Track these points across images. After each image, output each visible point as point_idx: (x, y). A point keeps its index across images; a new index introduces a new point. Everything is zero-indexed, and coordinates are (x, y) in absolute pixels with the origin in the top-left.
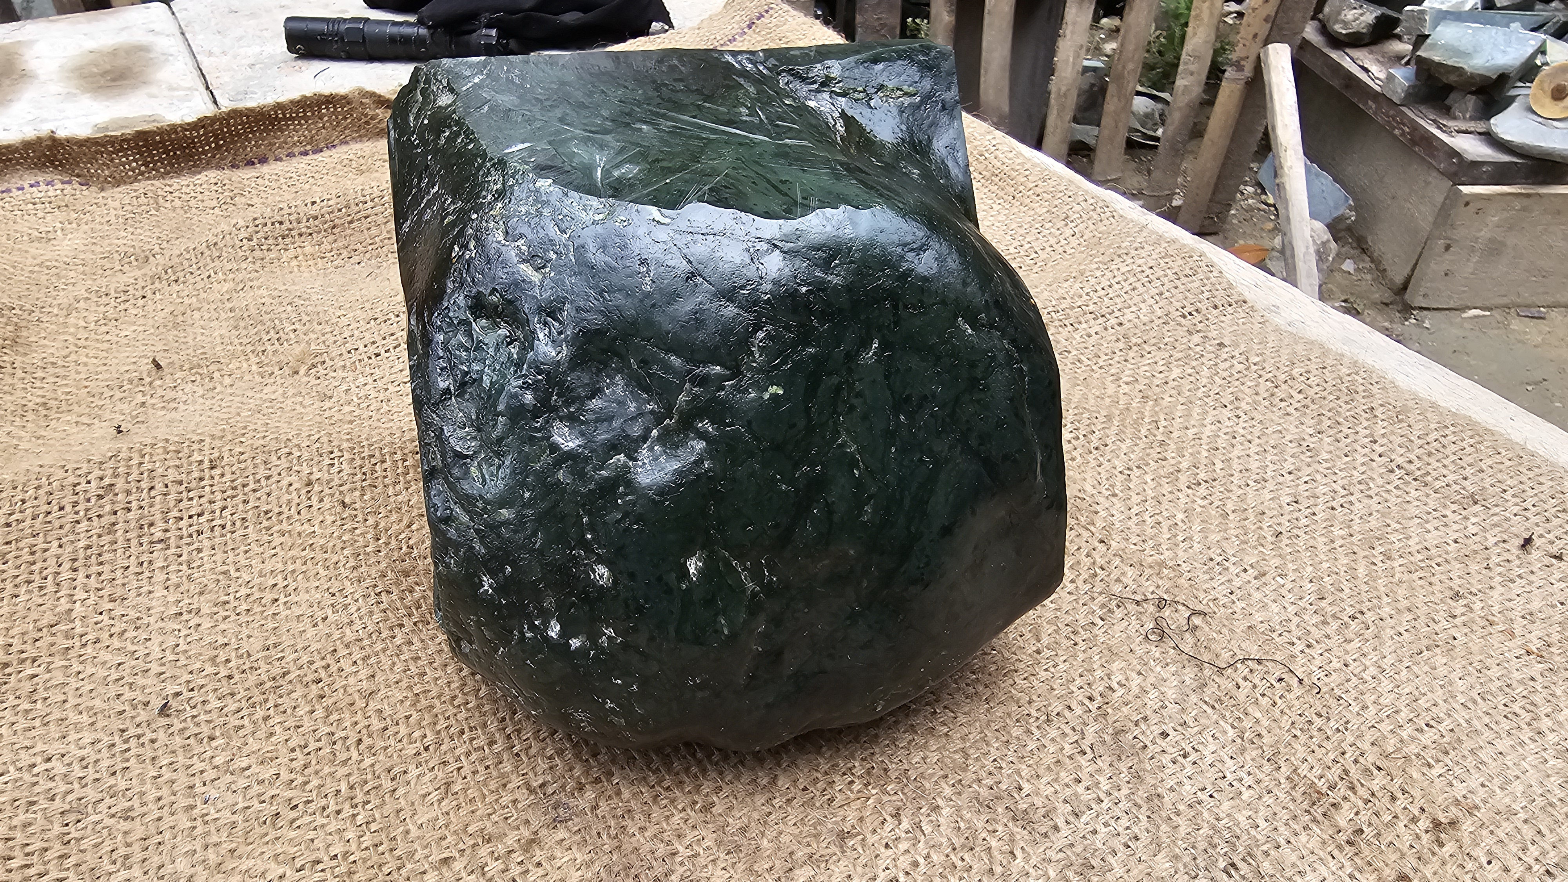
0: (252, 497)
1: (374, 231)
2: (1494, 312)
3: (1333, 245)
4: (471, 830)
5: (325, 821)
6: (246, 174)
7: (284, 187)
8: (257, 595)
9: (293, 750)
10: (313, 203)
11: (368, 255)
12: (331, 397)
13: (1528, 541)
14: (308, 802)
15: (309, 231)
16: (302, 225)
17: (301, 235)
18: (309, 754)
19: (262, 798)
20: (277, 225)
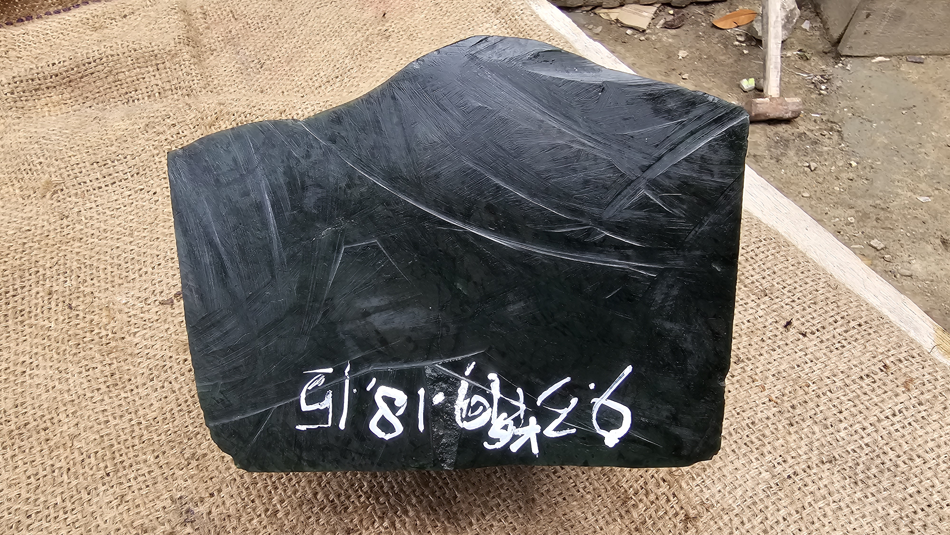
0: (11, 300)
1: (98, 83)
2: (892, 59)
3: (798, 11)
4: (135, 524)
5: (47, 525)
6: (17, 30)
7: (43, 41)
8: (12, 369)
9: (29, 477)
10: (54, 64)
11: (96, 101)
12: (67, 217)
13: (789, 323)
14: (38, 512)
15: (53, 85)
16: (48, 81)
17: (48, 88)
18: (39, 479)
19: (9, 511)
20: (30, 81)
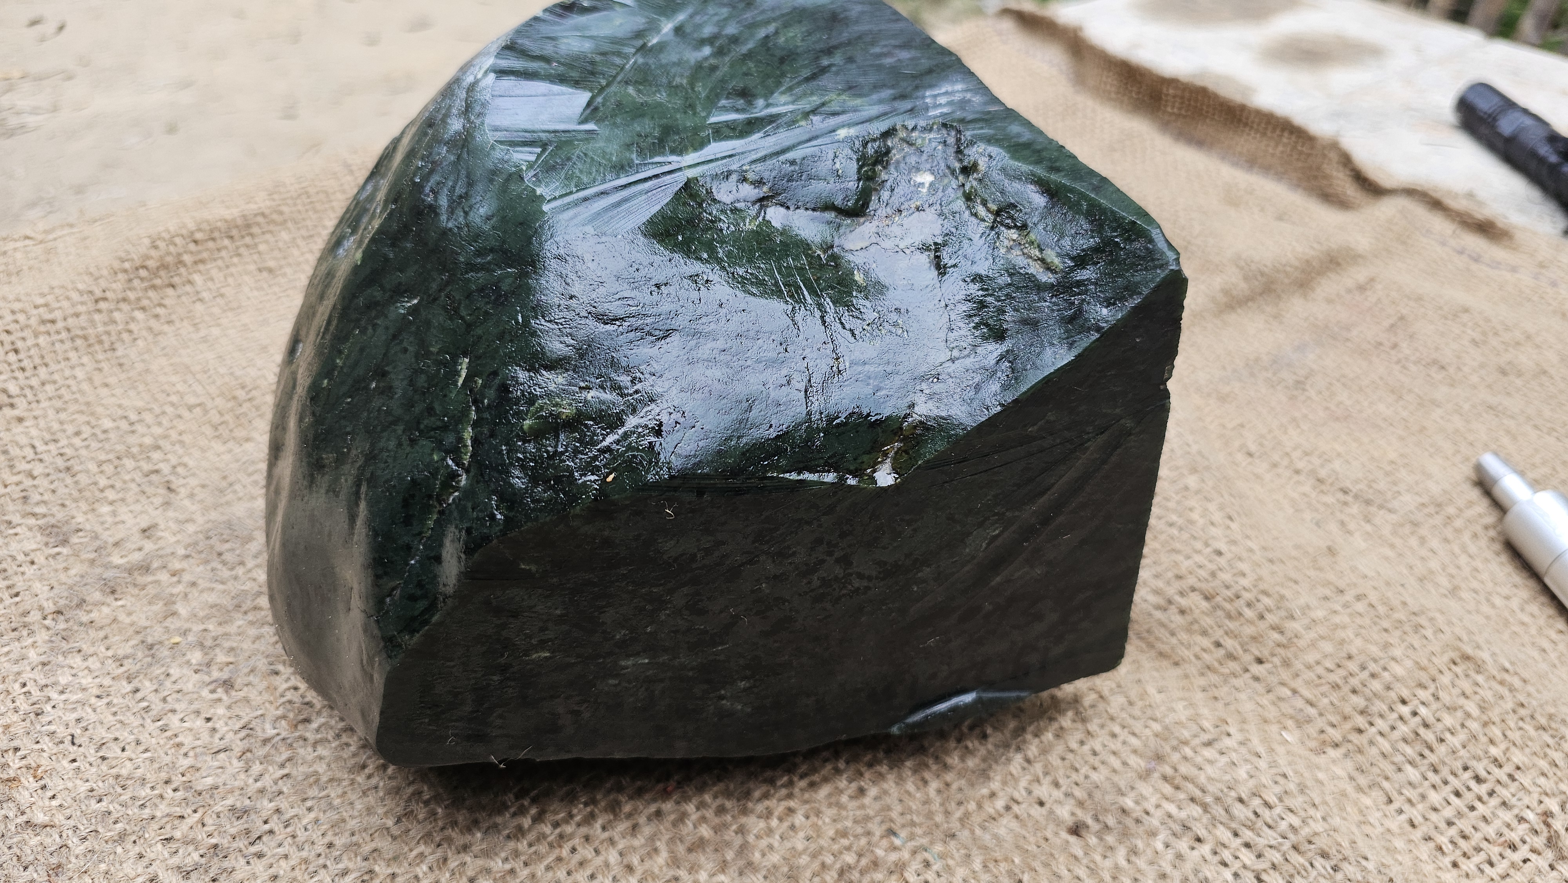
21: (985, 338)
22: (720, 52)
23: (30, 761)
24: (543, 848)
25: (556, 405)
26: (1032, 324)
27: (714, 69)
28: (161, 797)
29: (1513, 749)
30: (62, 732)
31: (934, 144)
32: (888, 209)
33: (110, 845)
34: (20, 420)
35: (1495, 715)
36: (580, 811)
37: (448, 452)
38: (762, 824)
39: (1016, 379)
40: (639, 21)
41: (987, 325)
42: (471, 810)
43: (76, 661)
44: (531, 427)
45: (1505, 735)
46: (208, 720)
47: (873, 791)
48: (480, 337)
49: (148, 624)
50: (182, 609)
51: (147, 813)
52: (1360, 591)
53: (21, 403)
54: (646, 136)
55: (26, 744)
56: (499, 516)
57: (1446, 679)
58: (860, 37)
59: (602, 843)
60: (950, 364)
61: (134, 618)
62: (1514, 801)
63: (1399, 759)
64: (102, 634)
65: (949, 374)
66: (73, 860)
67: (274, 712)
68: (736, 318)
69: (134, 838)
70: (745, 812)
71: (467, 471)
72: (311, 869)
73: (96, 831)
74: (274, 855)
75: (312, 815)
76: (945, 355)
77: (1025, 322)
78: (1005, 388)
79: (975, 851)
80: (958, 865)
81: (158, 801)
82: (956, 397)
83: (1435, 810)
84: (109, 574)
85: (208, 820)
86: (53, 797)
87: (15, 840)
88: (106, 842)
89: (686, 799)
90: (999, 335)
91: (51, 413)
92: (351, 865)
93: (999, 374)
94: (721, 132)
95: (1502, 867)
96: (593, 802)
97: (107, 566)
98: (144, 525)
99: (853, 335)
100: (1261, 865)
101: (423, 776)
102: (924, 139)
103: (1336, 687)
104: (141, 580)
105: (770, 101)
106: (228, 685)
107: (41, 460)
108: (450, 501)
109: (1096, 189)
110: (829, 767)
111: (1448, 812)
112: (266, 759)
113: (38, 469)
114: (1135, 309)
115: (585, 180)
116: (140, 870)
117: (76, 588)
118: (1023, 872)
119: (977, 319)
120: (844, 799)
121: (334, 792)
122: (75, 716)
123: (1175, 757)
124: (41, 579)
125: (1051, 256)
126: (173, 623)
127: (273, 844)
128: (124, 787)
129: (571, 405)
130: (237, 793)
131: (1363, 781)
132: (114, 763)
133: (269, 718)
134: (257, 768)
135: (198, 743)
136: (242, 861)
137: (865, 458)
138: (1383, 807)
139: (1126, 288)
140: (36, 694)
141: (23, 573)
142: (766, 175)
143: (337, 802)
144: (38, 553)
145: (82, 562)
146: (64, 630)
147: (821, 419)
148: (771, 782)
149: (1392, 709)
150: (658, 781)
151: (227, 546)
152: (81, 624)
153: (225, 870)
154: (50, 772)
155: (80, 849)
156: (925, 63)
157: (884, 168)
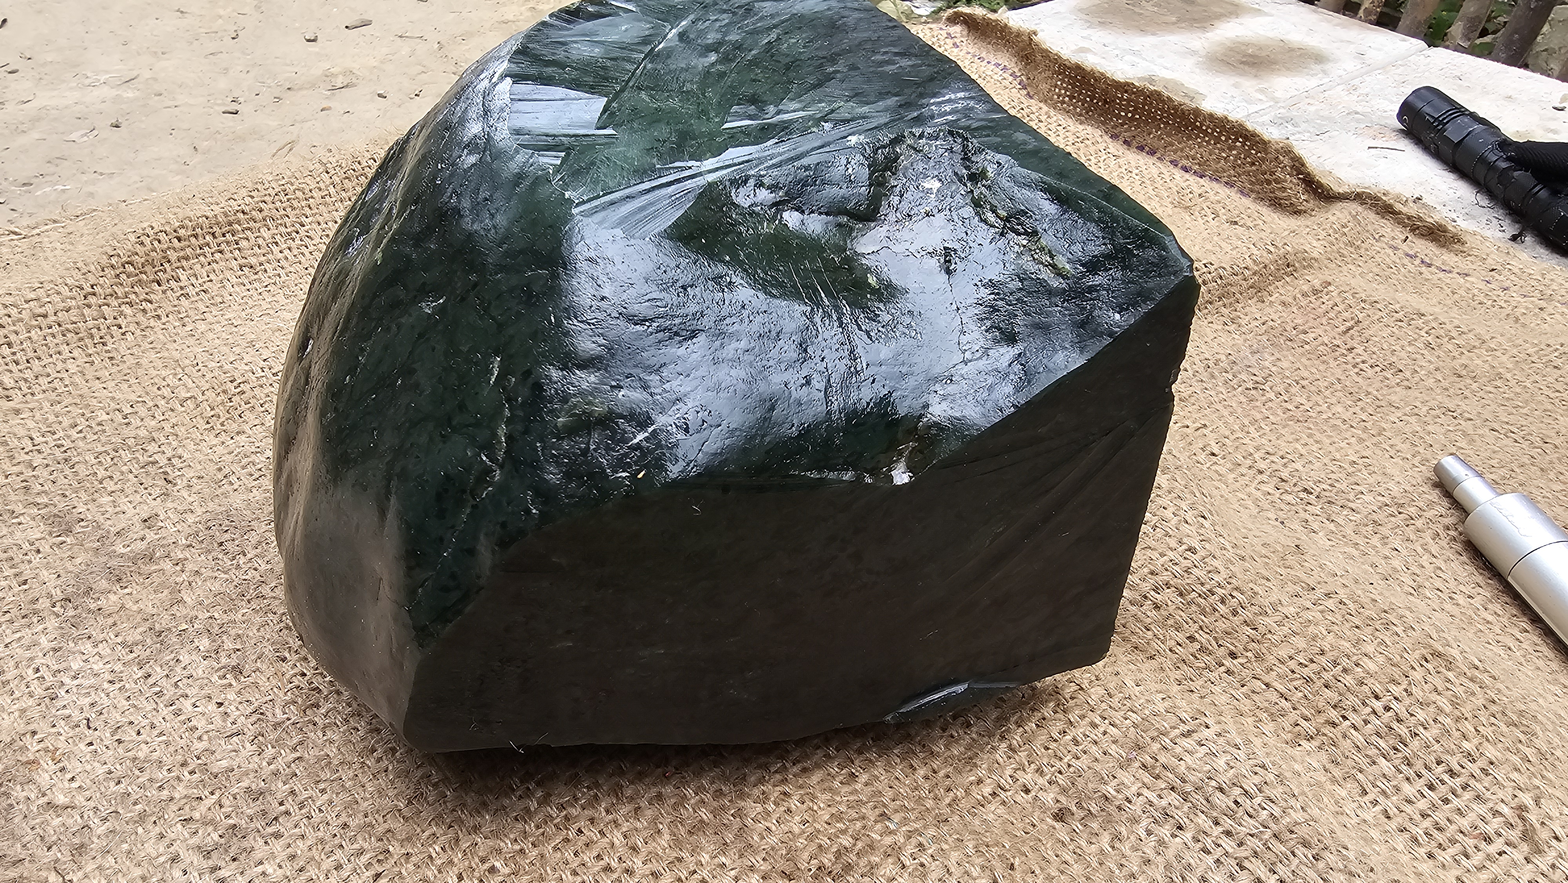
21: (996, 341)
22: (726, 59)
23: (47, 744)
24: (550, 829)
25: (589, 403)
26: (1043, 328)
27: (722, 75)
28: (178, 778)
29: (1486, 744)
30: (76, 716)
31: (941, 151)
32: (898, 214)
33: (131, 826)
34: (17, 412)
35: (1466, 710)
36: (584, 794)
37: (482, 448)
38: (759, 808)
39: (1029, 382)
40: (643, 28)
41: (999, 329)
42: (478, 792)
43: (87, 647)
44: (564, 425)
45: (1477, 730)
46: (220, 704)
47: (864, 778)
48: (512, 337)
49: (155, 611)
50: (188, 598)
51: (165, 793)
52: (1330, 588)
53: (17, 395)
54: (665, 141)
55: (43, 728)
56: (534, 511)
57: (1417, 675)
58: (860, 44)
59: (606, 826)
60: (962, 365)
61: (141, 605)
62: (1488, 794)
63: (1373, 752)
64: (110, 621)
65: (962, 376)
66: (95, 840)
67: (282, 697)
68: (759, 319)
69: (154, 819)
70: (742, 796)
71: (501, 467)
72: (328, 848)
73: (117, 812)
74: (291, 836)
75: (326, 797)
76: (958, 357)
77: (1037, 326)
78: (1018, 390)
79: (967, 836)
80: (952, 849)
81: (175, 783)
82: (970, 398)
83: (1409, 802)
84: (114, 563)
85: (224, 801)
86: (73, 779)
87: (38, 821)
88: (127, 823)
89: (686, 783)
90: (1010, 338)
91: (46, 405)
92: (366, 846)
93: (1012, 377)
94: (737, 138)
95: (1477, 858)
96: (597, 785)
97: (112, 555)
98: (145, 516)
99: (870, 337)
100: (1242, 853)
101: (430, 759)
102: (930, 146)
103: (1308, 680)
104: (146, 569)
105: (780, 107)
106: (237, 670)
107: (39, 451)
108: (484, 495)
109: (1107, 197)
110: (820, 753)
111: (1422, 804)
112: (278, 743)
113: (37, 460)
114: (1148, 315)
115: (611, 184)
116: (161, 850)
117: (82, 576)
118: (1014, 857)
119: (989, 323)
120: (836, 784)
121: (346, 774)
122: (88, 700)
123: (1156, 746)
124: (48, 566)
125: (1062, 262)
126: (180, 611)
127: (290, 825)
128: (141, 770)
129: (602, 403)
130: (252, 775)
131: (1337, 772)
132: (131, 746)
133: (279, 703)
134: (270, 752)
135: (211, 727)
136: (261, 842)
137: (882, 457)
138: (1359, 799)
139: (1139, 294)
140: (49, 678)
141: (30, 562)
142: (782, 180)
143: (348, 784)
144: (43, 541)
145: (86, 551)
146: (73, 617)
147: (840, 418)
148: (765, 767)
149: (1364, 704)
150: (658, 767)
151: (227, 536)
152: (89, 611)
153: (245, 850)
154: (68, 755)
155: (102, 830)
156: (926, 71)
157: (894, 174)
